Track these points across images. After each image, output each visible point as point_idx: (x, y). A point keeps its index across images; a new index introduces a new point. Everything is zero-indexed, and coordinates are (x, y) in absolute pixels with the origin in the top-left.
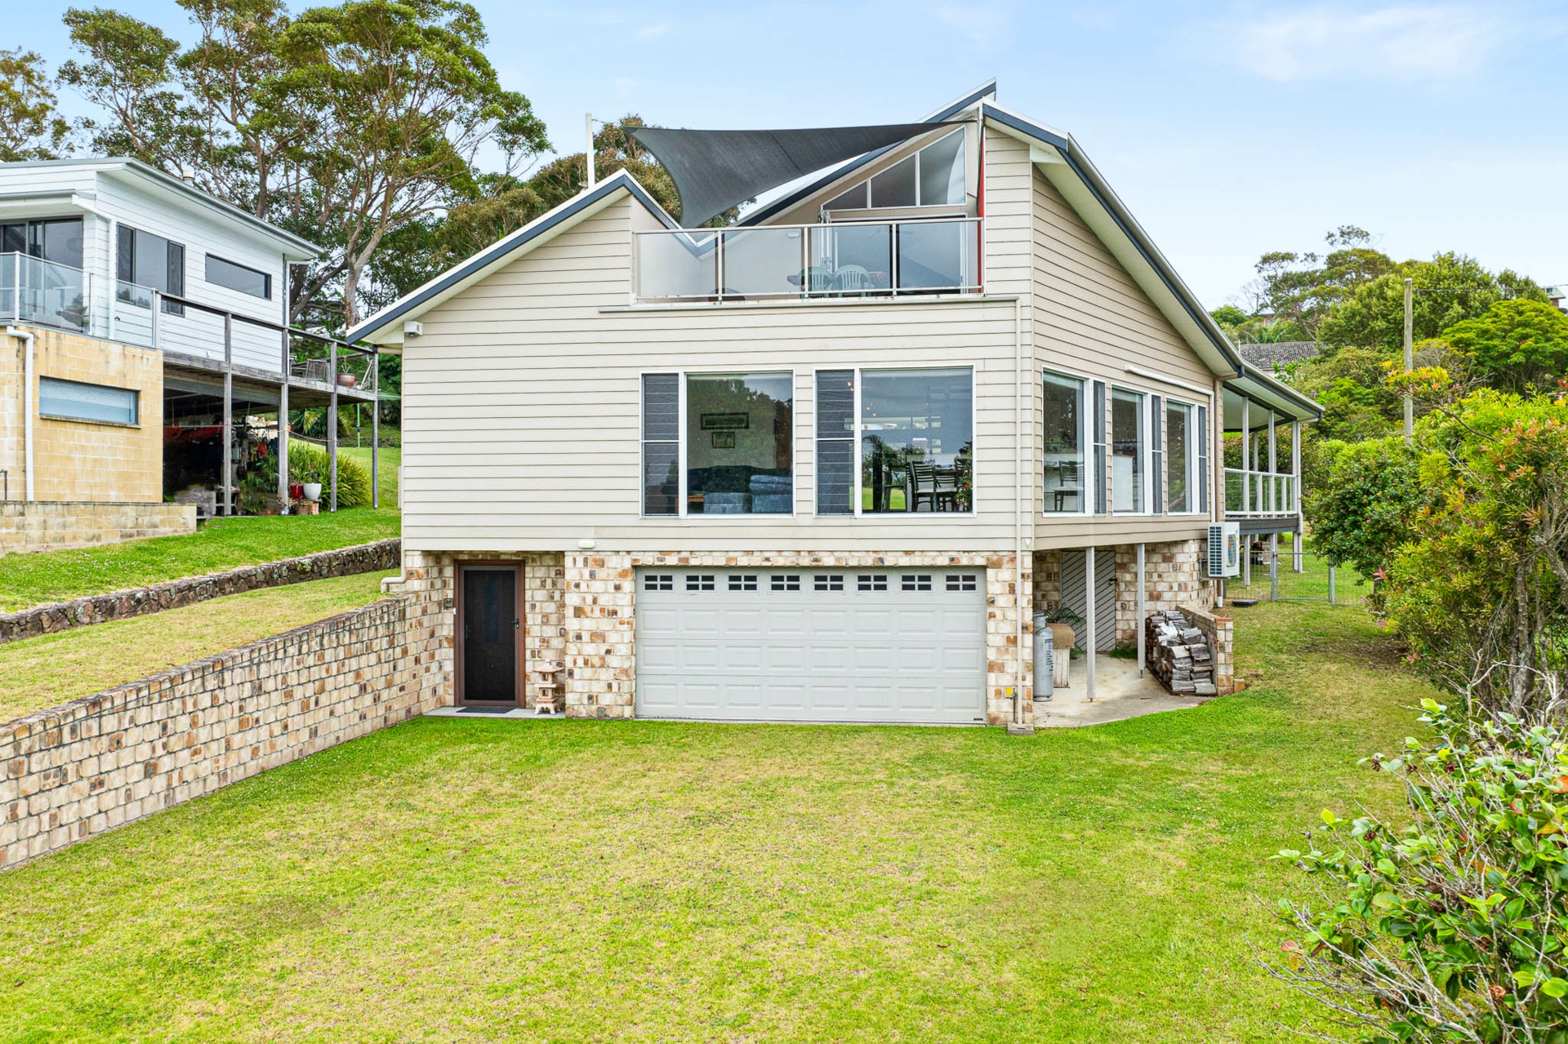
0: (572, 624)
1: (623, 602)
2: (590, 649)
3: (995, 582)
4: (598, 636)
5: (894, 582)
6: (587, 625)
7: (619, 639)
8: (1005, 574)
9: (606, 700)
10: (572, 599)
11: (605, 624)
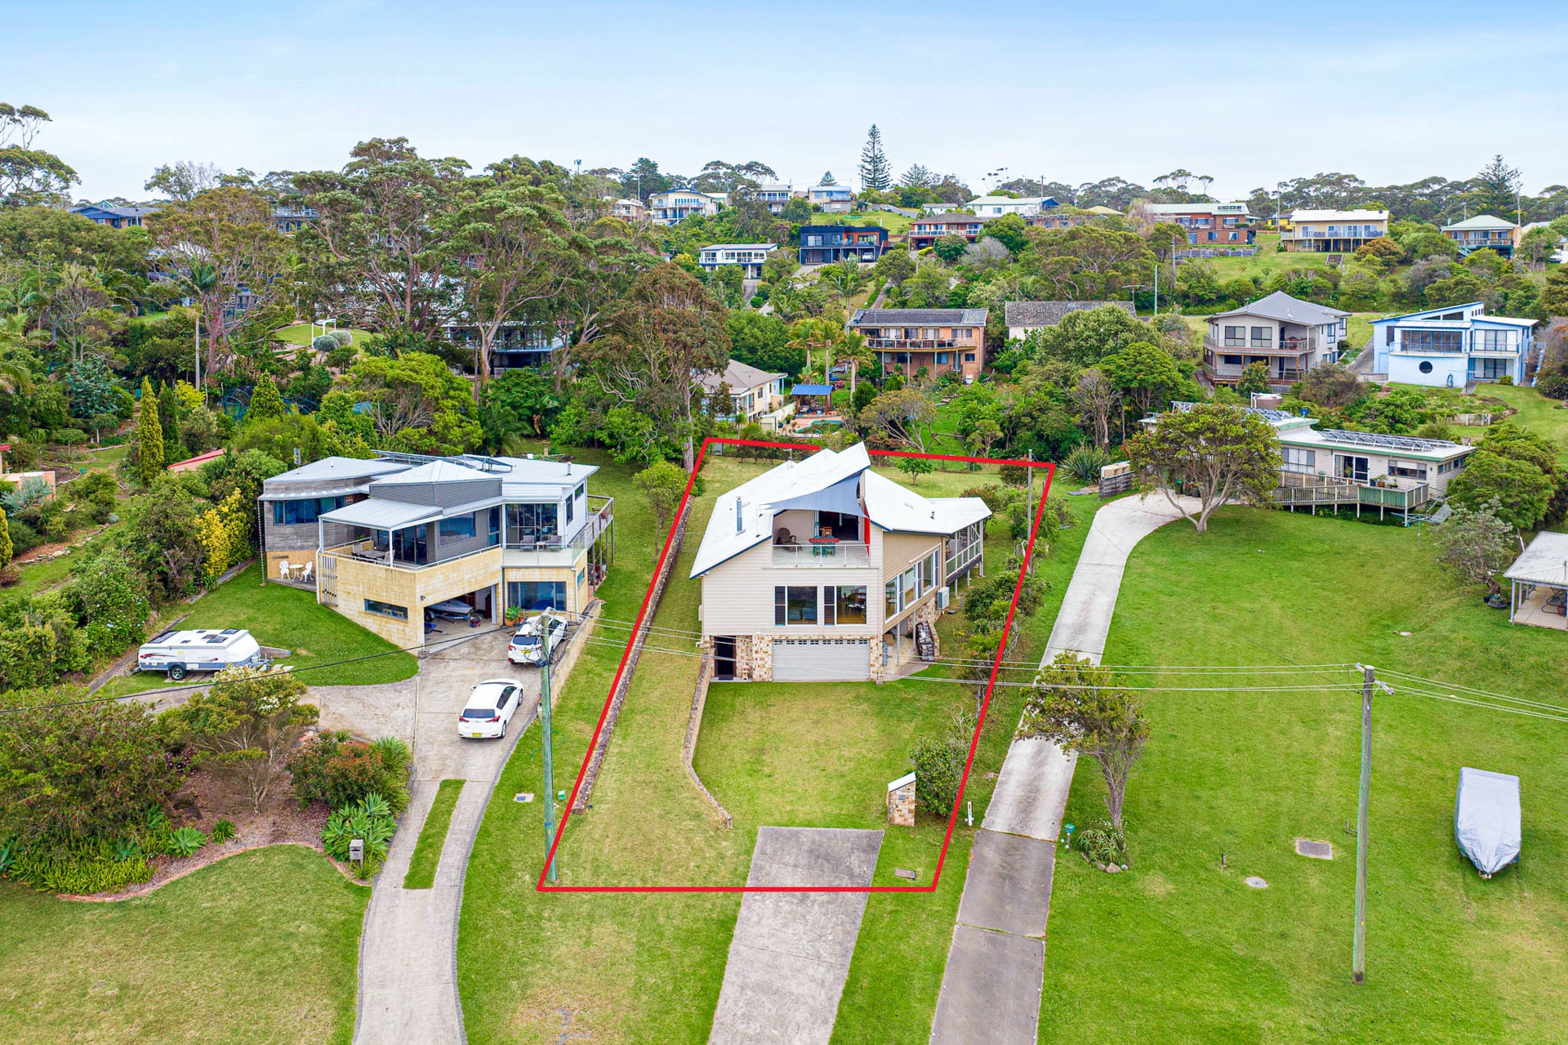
0: (755, 656)
1: (769, 649)
2: (760, 662)
3: (873, 643)
4: (762, 659)
5: (845, 642)
6: (759, 656)
7: (768, 659)
8: (875, 641)
9: (765, 676)
10: (754, 649)
11: (764, 655)
